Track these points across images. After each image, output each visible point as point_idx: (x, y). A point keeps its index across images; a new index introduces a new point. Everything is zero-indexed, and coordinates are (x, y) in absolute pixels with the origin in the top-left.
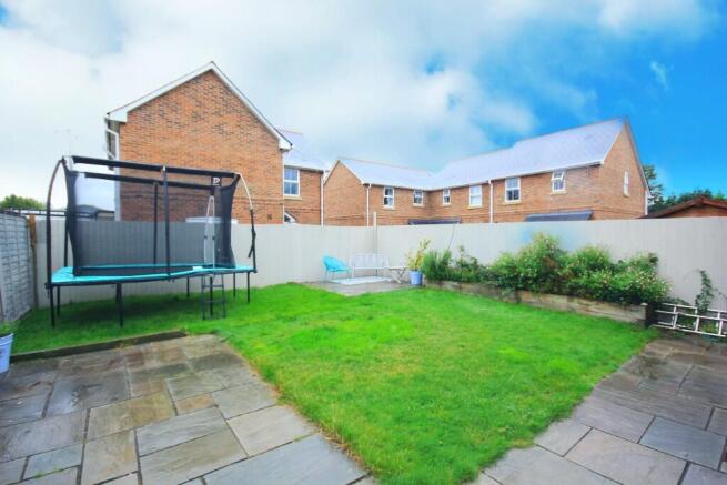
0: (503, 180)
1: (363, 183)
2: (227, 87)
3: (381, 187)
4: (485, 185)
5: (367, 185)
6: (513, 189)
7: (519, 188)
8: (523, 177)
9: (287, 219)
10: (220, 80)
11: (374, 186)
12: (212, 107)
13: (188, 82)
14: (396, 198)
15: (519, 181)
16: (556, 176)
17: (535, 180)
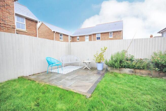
0: (95, 34)
1: (53, 31)
3: (59, 33)
4: (90, 35)
5: (54, 32)
6: (98, 36)
7: (100, 36)
8: (101, 33)
11: (57, 33)
14: (63, 38)
15: (100, 34)
16: (110, 33)
17: (105, 34)
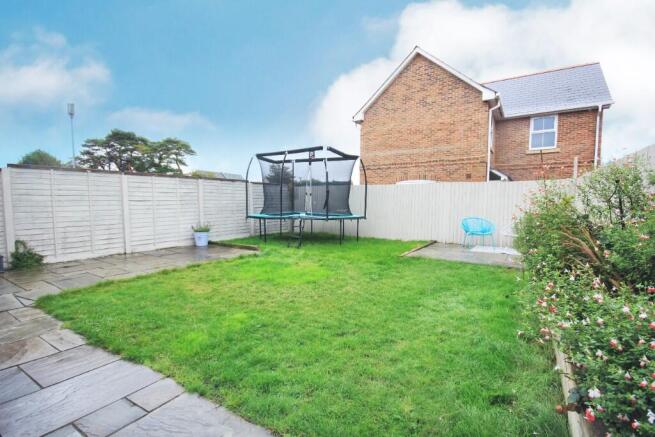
2: (431, 62)
9: (494, 177)
10: (426, 59)
12: (417, 85)
13: (401, 73)
